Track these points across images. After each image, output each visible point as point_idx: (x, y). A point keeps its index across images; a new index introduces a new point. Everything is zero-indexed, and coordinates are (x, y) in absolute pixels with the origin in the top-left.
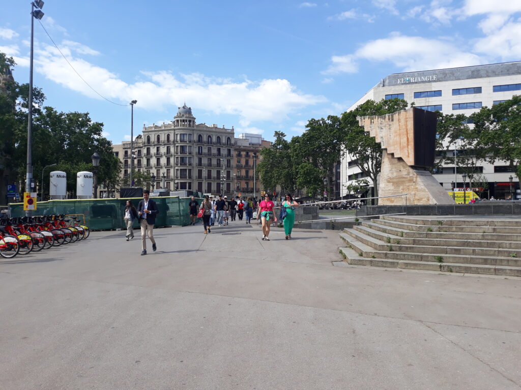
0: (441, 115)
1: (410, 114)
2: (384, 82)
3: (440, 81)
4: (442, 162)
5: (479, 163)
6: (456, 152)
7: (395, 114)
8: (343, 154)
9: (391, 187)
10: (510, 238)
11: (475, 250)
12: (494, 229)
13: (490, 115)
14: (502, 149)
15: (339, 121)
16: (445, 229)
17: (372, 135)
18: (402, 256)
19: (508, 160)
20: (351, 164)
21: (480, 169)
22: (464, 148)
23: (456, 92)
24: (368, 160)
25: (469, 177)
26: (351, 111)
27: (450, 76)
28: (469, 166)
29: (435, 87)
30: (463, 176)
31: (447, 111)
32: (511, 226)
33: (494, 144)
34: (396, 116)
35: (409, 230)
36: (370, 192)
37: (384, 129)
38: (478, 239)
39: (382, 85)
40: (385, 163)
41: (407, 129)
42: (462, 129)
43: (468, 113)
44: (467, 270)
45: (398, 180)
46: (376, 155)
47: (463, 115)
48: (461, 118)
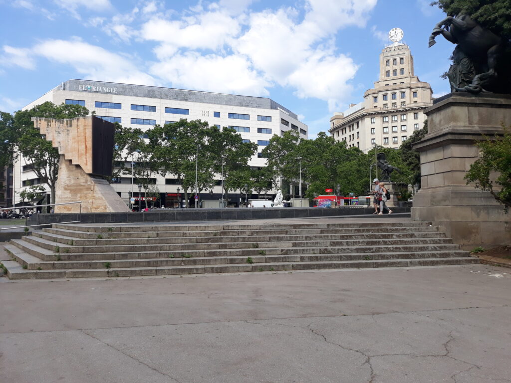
0: (120, 127)
1: (89, 122)
2: (64, 85)
3: (120, 94)
4: (120, 172)
5: (153, 176)
6: (133, 163)
7: (74, 119)
8: (17, 157)
9: (68, 194)
10: (170, 242)
11: (140, 254)
12: (157, 234)
13: (163, 133)
14: (172, 164)
15: (12, 119)
16: (114, 236)
17: (48, 139)
18: (70, 265)
19: (176, 174)
20: (26, 168)
21: (154, 181)
22: (140, 160)
23: (135, 107)
24: (46, 165)
25: (145, 187)
26: (27, 110)
27: (129, 92)
28: (144, 177)
29: (116, 99)
30: (139, 187)
31: (126, 124)
32: (171, 231)
33: (165, 159)
34: (74, 122)
35: (81, 238)
36: (46, 199)
37: (62, 135)
38: (144, 244)
39: (63, 89)
40: (62, 169)
41: (85, 137)
42: (139, 143)
43: (144, 128)
44: (133, 273)
45: (75, 187)
46: (54, 161)
47: (140, 129)
48: (138, 132)
